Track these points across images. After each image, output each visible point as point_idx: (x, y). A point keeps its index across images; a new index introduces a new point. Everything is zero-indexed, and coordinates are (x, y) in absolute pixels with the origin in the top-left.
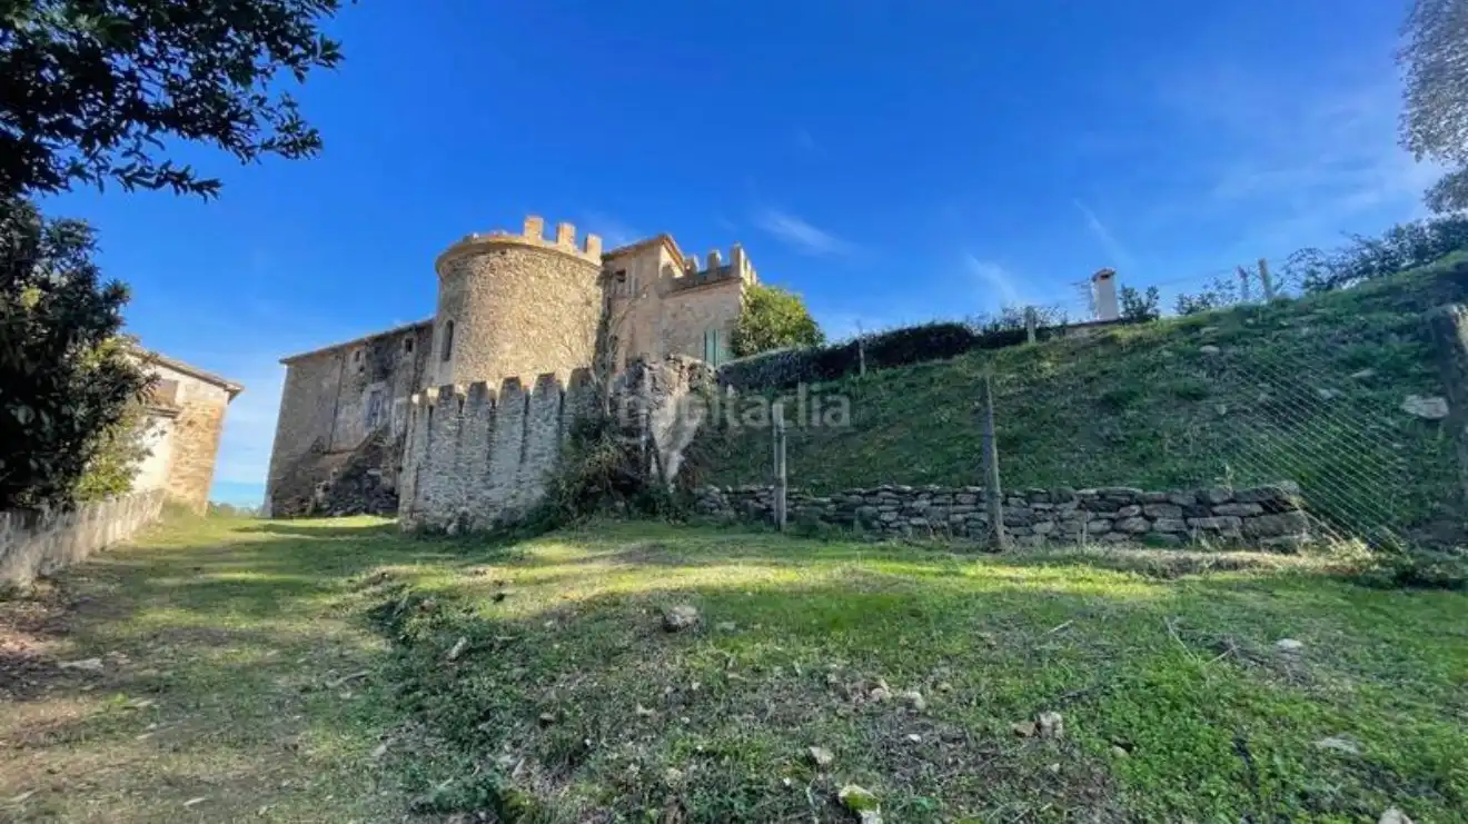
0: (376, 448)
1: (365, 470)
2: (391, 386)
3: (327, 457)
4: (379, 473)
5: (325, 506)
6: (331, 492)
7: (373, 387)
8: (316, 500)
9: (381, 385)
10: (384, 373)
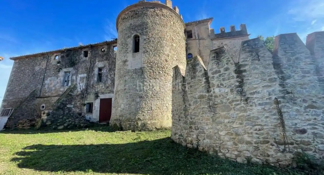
0: (71, 95)
1: (65, 105)
2: (77, 69)
3: (38, 99)
4: (72, 106)
5: (49, 123)
6: (50, 116)
7: (65, 70)
8: (42, 120)
9: (71, 69)
10: (73, 64)
